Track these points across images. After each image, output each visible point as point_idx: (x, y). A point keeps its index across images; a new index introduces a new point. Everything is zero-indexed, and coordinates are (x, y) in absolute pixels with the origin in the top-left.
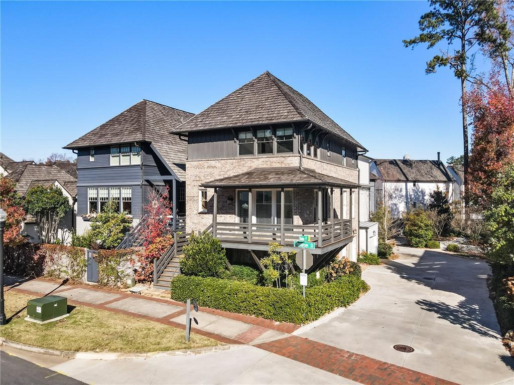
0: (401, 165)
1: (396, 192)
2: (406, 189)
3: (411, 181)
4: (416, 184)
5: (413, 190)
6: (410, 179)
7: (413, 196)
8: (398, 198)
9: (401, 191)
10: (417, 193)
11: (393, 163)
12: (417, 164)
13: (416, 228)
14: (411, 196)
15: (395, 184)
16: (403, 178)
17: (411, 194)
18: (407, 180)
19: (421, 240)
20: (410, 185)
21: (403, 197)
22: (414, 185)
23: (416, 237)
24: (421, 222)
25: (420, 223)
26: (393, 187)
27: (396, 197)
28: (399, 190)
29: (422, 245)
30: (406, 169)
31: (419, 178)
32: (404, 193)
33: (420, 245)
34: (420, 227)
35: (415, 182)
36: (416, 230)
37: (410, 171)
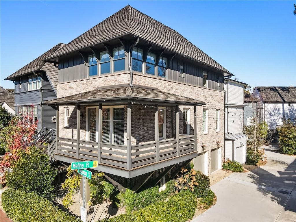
0: (279, 90)
1: (275, 111)
2: (283, 108)
3: (287, 103)
4: (291, 104)
5: (289, 109)
6: (286, 101)
7: (289, 114)
8: (276, 115)
9: (279, 110)
10: (292, 111)
11: (273, 89)
12: (292, 90)
13: (286, 139)
14: (287, 114)
15: (274, 104)
16: (280, 100)
17: (287, 112)
18: (284, 102)
19: (290, 148)
20: (286, 105)
21: (280, 115)
22: (289, 105)
23: (286, 146)
24: (291, 134)
25: (289, 135)
26: (272, 107)
27: (275, 115)
28: (278, 109)
29: (291, 152)
30: (283, 94)
31: (293, 100)
32: (281, 112)
33: (289, 153)
34: (290, 138)
35: (290, 103)
36: (286, 140)
37: (286, 95)
